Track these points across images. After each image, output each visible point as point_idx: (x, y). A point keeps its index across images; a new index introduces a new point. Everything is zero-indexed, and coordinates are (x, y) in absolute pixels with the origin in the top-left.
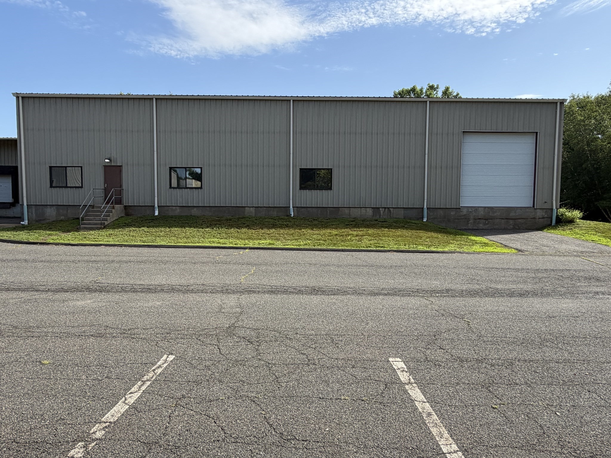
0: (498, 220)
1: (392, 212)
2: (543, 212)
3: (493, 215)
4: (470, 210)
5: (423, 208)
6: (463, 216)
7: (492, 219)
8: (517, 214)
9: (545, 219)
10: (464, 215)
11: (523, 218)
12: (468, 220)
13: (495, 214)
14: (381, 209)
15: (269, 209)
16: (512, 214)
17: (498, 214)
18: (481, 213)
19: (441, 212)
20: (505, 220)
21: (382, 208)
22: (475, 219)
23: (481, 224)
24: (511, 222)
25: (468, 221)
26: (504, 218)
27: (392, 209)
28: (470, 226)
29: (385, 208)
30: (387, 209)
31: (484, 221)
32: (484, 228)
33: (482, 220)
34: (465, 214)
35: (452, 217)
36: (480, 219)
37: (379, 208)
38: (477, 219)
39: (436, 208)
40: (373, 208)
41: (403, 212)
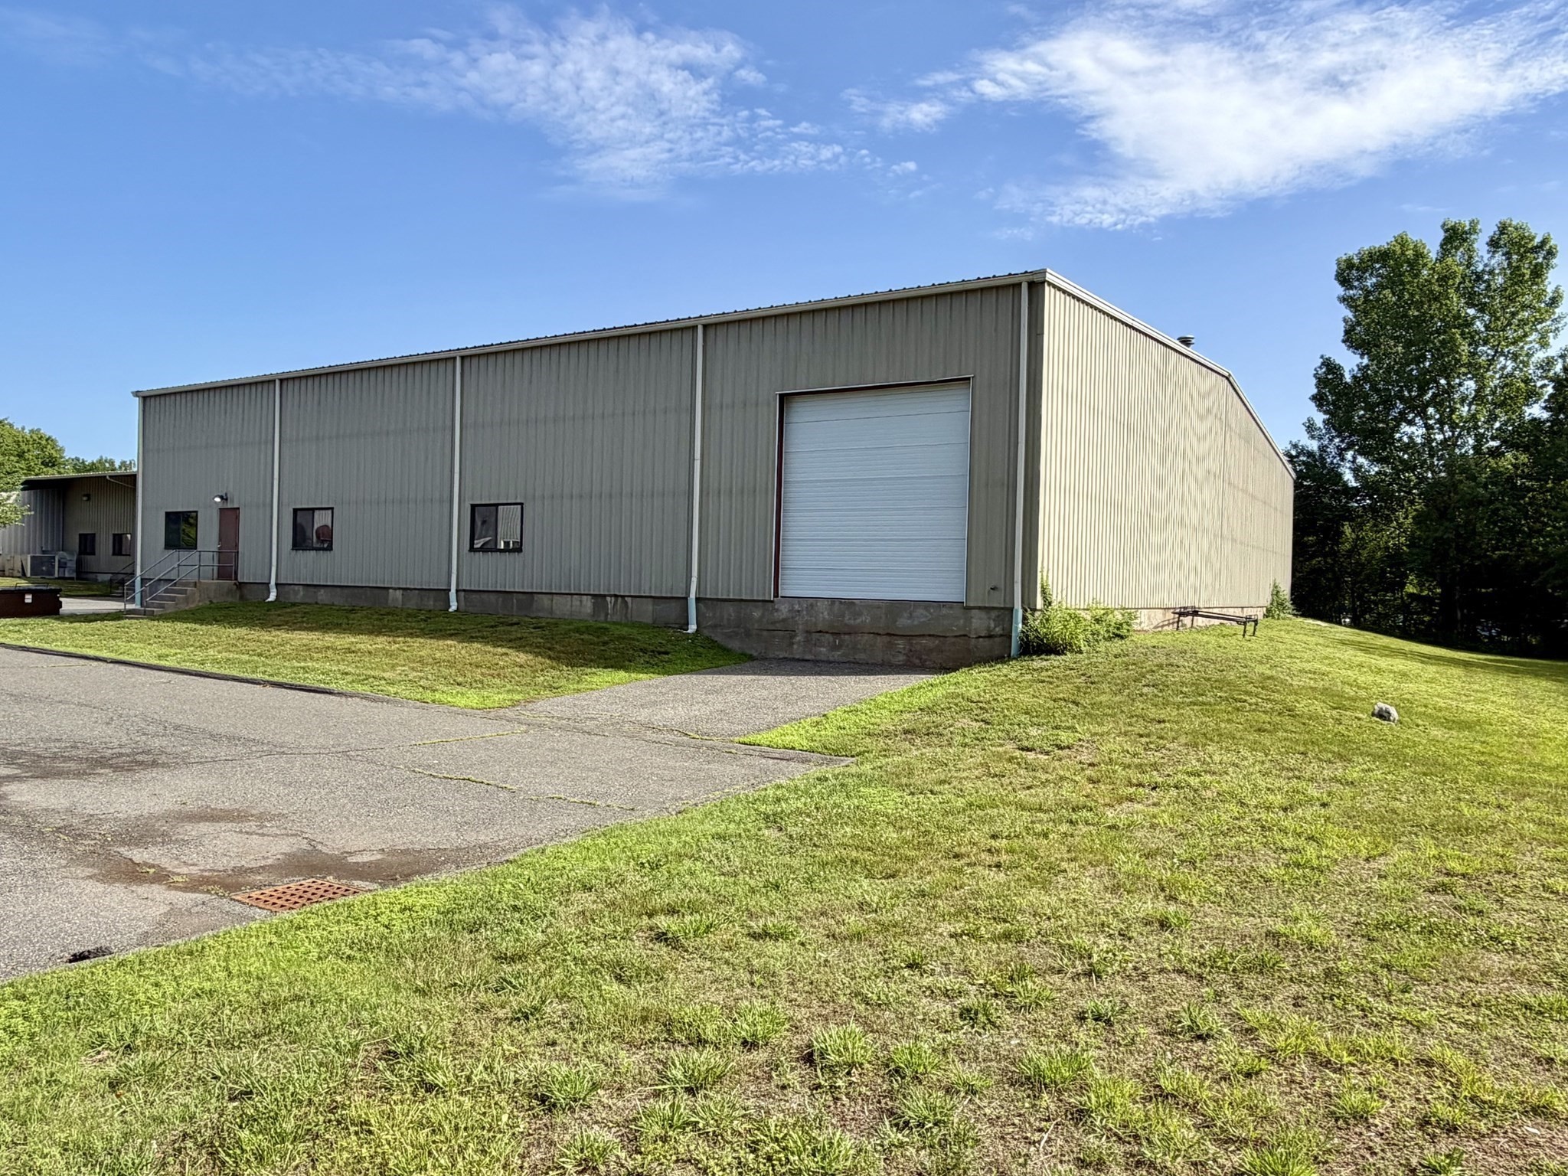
0: (866, 637)
1: (630, 605)
2: (989, 618)
3: (852, 622)
4: (797, 607)
5: (686, 599)
6: (779, 622)
7: (850, 634)
8: (916, 623)
9: (997, 640)
10: (784, 620)
11: (933, 636)
12: (792, 632)
13: (858, 621)
14: (608, 599)
15: (423, 593)
16: (903, 622)
17: (865, 619)
18: (824, 615)
19: (730, 610)
20: (886, 639)
21: (611, 596)
22: (807, 632)
23: (823, 646)
24: (901, 643)
25: (792, 637)
26: (880, 632)
27: (629, 600)
28: (797, 651)
29: (616, 596)
30: (620, 600)
31: (831, 638)
32: (831, 659)
33: (827, 635)
34: (784, 616)
35: (756, 626)
36: (820, 632)
37: (605, 596)
38: (813, 633)
39: (718, 600)
40: (594, 596)
41: (650, 608)
